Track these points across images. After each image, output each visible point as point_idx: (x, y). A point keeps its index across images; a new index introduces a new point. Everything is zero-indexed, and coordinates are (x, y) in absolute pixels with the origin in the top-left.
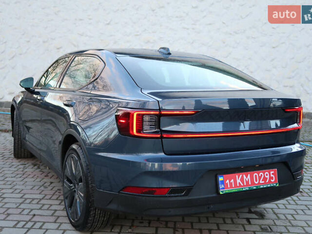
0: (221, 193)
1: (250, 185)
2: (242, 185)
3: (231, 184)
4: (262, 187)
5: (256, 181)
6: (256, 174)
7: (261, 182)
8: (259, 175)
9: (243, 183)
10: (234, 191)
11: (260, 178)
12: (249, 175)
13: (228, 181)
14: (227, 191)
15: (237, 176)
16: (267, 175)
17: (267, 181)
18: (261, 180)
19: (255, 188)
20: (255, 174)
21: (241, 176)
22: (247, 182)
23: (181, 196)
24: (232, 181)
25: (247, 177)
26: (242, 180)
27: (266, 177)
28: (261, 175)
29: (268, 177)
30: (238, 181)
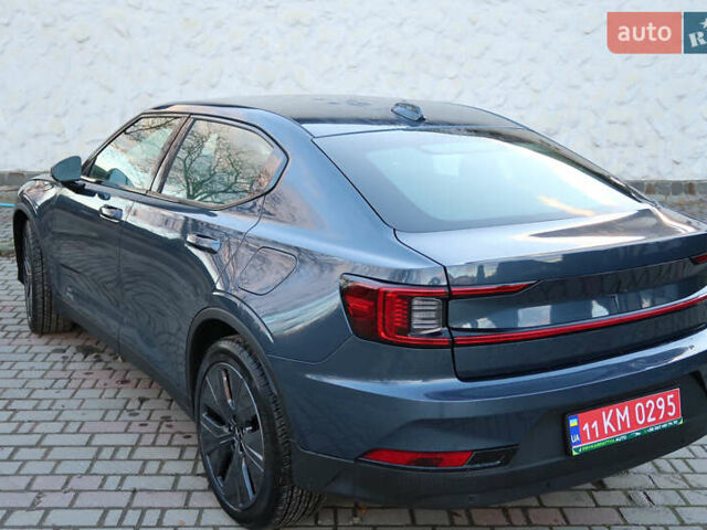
0: (575, 453)
1: (628, 430)
2: (614, 430)
3: (592, 431)
4: (652, 430)
5: (641, 419)
6: (640, 404)
7: (650, 420)
8: (645, 405)
9: (616, 427)
10: (599, 445)
11: (647, 411)
12: (627, 408)
13: (586, 426)
14: (585, 447)
15: (604, 414)
16: (660, 403)
17: (661, 417)
18: (651, 414)
19: (638, 434)
20: (638, 405)
21: (611, 411)
22: (624, 424)
23: (494, 466)
24: (595, 424)
25: (623, 415)
26: (613, 420)
27: (659, 407)
28: (650, 405)
29: (662, 407)
30: (607, 423)
